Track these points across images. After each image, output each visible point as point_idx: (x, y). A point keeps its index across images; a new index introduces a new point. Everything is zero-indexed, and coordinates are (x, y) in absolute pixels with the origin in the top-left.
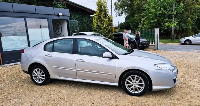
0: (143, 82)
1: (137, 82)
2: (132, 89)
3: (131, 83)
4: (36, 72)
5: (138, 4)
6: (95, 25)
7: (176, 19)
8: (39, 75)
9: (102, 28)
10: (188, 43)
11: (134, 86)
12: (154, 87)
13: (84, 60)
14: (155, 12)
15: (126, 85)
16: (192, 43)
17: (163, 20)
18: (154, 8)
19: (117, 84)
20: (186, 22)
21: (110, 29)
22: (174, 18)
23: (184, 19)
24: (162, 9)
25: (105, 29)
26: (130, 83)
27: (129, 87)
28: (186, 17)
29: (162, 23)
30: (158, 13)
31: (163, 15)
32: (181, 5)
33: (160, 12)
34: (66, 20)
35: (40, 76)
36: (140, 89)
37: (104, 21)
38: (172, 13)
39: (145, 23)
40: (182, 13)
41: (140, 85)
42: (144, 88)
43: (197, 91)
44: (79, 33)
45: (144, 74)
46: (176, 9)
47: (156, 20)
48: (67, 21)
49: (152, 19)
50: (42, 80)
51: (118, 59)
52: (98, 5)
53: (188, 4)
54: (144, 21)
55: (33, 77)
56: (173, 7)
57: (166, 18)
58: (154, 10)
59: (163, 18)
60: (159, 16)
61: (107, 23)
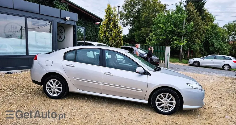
0: (175, 100)
1: (169, 100)
2: (162, 107)
3: (162, 101)
4: (51, 83)
5: (146, 17)
6: (102, 35)
7: (186, 38)
8: (54, 87)
9: (110, 39)
10: (196, 64)
11: (164, 104)
12: (185, 107)
13: (112, 73)
14: (165, 28)
15: (157, 103)
16: (201, 65)
17: (172, 37)
18: (164, 23)
19: (146, 102)
20: (194, 43)
21: (118, 41)
22: (184, 37)
23: (193, 39)
24: (172, 26)
25: (113, 41)
26: (160, 101)
27: (159, 105)
28: (195, 37)
29: (171, 41)
30: (168, 29)
31: (172, 32)
32: (191, 24)
33: (169, 28)
34: (73, 25)
35: (56, 88)
36: (170, 107)
37: (113, 31)
38: (182, 31)
39: (154, 38)
40: (191, 33)
41: (170, 103)
42: (174, 106)
43: (221, 113)
44: (86, 42)
45: (176, 93)
46: (186, 27)
47: (165, 37)
48: (74, 27)
49: (161, 35)
50: (58, 93)
51: (150, 75)
52: (107, 13)
53: (198, 23)
54: (152, 36)
55: (47, 89)
56: (183, 25)
57: (175, 35)
58: (163, 26)
59: (172, 35)
60: (168, 33)
61: (115, 34)
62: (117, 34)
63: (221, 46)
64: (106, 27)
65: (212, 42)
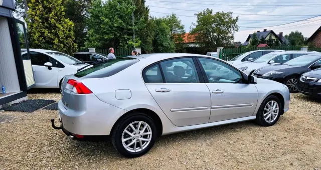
4: (131, 130)
8: (138, 135)
11: (270, 114)
14: (110, 23)
15: (264, 115)
20: (146, 42)
21: (70, 45)
22: (135, 35)
23: (143, 38)
24: (120, 21)
26: (267, 111)
29: (121, 41)
30: (116, 25)
31: (120, 29)
34: (8, 17)
37: (57, 27)
38: (133, 28)
39: (94, 37)
40: (141, 30)
42: (278, 113)
46: (136, 23)
47: (112, 36)
49: (106, 33)
56: (132, 19)
57: (125, 34)
58: (107, 20)
59: (120, 34)
60: (115, 31)
61: (64, 33)
62: (66, 33)
63: (169, 44)
64: (41, 21)
65: (160, 40)
